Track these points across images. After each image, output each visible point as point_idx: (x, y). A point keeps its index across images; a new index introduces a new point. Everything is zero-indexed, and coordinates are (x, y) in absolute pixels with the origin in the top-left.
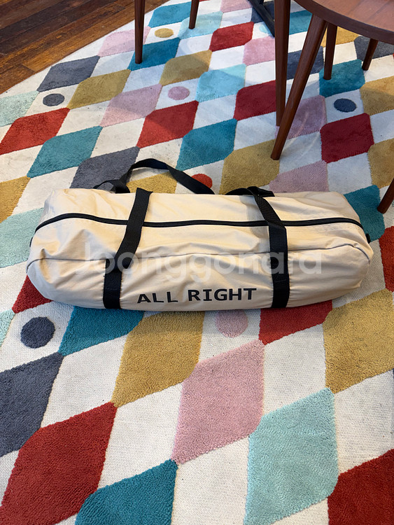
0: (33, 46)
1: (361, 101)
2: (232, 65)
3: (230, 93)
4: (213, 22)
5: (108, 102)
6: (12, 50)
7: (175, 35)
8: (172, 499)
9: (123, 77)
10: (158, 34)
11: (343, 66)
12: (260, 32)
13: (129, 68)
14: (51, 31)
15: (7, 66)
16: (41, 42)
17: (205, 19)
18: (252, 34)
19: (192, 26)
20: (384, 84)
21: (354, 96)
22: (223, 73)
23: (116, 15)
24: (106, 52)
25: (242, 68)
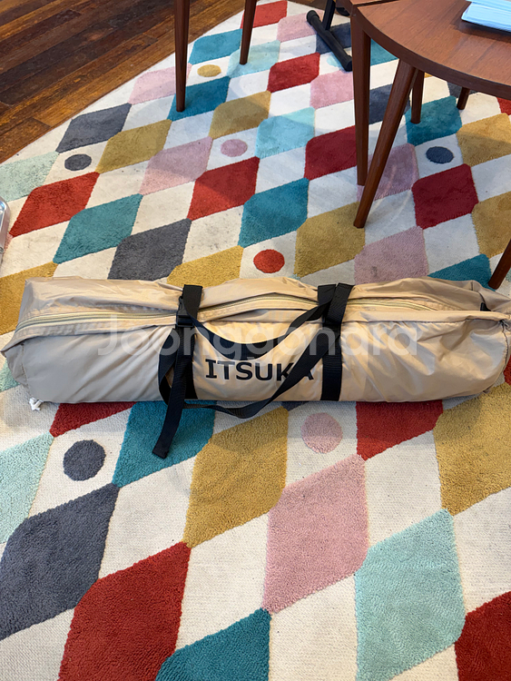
0: (46, 93)
1: (458, 149)
2: (297, 109)
3: (297, 145)
4: (269, 55)
5: (147, 162)
6: (20, 100)
7: (223, 74)
8: (268, 656)
9: (162, 129)
10: (202, 72)
11: (434, 105)
12: (328, 65)
13: (169, 117)
14: (67, 74)
15: (14, 121)
16: (56, 88)
17: (259, 51)
18: (318, 69)
19: (244, 60)
20: (485, 126)
21: (449, 142)
22: (286, 120)
23: (147, 49)
24: (139, 98)
25: (310, 112)
